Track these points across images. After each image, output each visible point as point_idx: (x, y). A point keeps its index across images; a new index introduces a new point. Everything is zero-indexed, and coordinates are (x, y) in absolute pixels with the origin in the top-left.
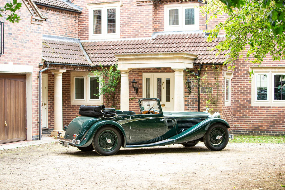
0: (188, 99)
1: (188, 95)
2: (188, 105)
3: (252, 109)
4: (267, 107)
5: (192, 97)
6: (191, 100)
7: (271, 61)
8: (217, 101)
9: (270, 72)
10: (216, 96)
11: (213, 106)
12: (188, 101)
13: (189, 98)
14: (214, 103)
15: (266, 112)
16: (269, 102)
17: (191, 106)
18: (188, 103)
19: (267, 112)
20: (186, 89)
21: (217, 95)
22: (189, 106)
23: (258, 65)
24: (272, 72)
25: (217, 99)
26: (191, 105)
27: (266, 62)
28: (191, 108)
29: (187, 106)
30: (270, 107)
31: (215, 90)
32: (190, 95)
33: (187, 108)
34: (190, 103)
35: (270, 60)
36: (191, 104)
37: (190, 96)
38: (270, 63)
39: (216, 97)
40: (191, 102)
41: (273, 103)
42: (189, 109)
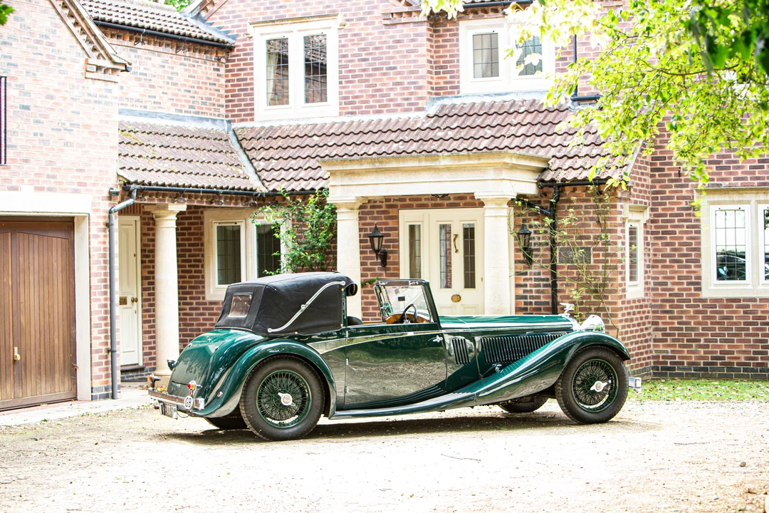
0: (525, 280)
1: (525, 268)
2: (525, 297)
3: (702, 305)
4: (745, 300)
5: (535, 274)
6: (533, 282)
7: (754, 173)
8: (604, 285)
9: (753, 203)
10: (601, 270)
11: (592, 300)
12: (526, 286)
13: (528, 277)
14: (596, 291)
15: (742, 314)
16: (750, 287)
17: (533, 301)
18: (524, 291)
19: (745, 312)
20: (518, 253)
21: (605, 267)
22: (529, 300)
23: (717, 185)
24: (759, 202)
25: (605, 279)
26: (532, 297)
27: (740, 175)
28: (534, 306)
29: (523, 301)
30: (754, 300)
31: (598, 255)
32: (529, 268)
33: (523, 306)
34: (531, 291)
36: (534, 294)
37: (529, 271)
38: (751, 179)
39: (600, 273)
40: (534, 289)
41: (761, 287)
42: (529, 307)
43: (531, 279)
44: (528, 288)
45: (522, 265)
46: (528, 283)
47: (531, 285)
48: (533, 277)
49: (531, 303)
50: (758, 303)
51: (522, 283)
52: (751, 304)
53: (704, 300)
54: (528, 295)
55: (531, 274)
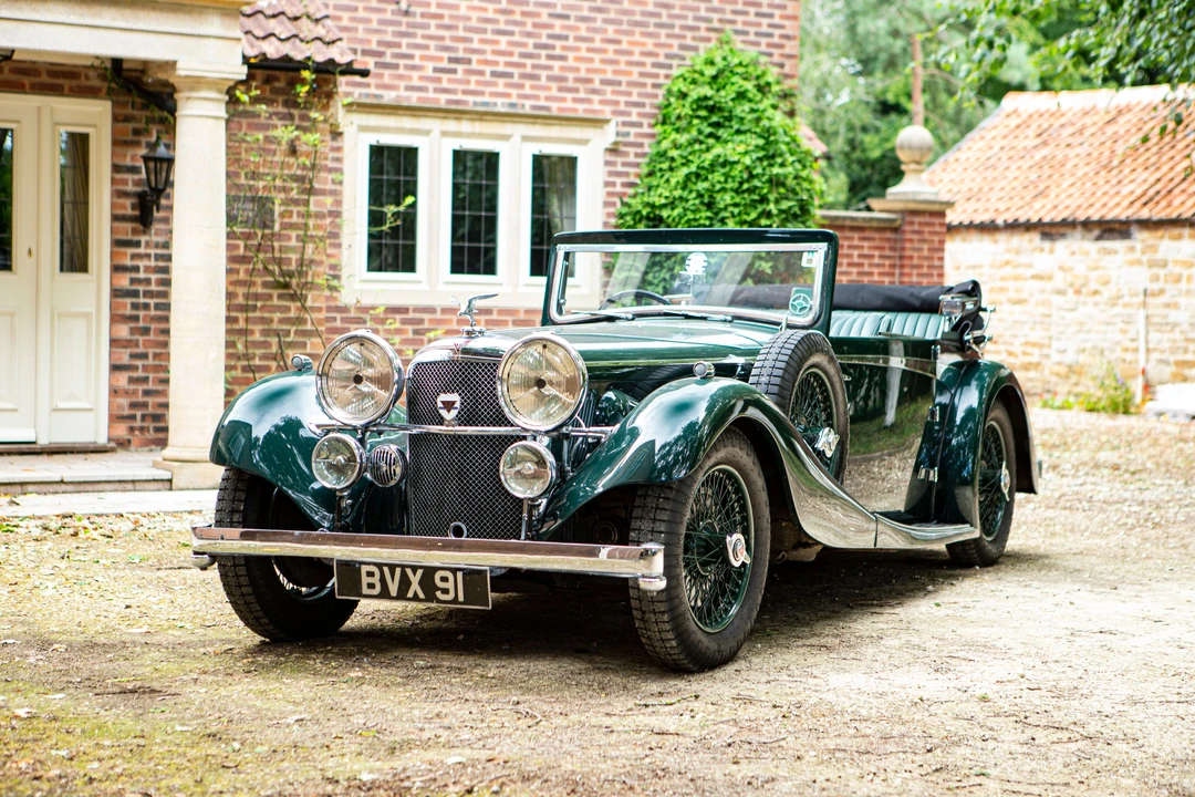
0: (134, 257)
1: (135, 231)
2: (135, 294)
3: (342, 319)
4: (417, 310)
5: (157, 246)
6: (152, 263)
7: (439, 80)
8: (301, 274)
9: (436, 134)
10: (293, 243)
11: (275, 301)
12: (136, 269)
13: (142, 250)
14: (286, 286)
15: (410, 335)
16: (424, 287)
17: (152, 302)
18: (133, 281)
19: (416, 332)
20: (121, 201)
21: (303, 240)
22: (142, 300)
23: (376, 96)
24: (445, 134)
25: (301, 262)
26: (148, 294)
27: (416, 82)
28: (153, 312)
29: (129, 301)
30: (431, 310)
31: (290, 214)
32: (144, 233)
33: (128, 311)
34: (148, 281)
35: (436, 70)
36: (153, 287)
37: (143, 239)
38: (436, 90)
39: (293, 249)
40: (154, 277)
41: (442, 288)
42: (141, 313)
43: (148, 256)
44: (142, 275)
45: (129, 226)
46: (142, 264)
47: (147, 269)
48: (152, 252)
49: (146, 306)
50: (438, 316)
51: (128, 262)
52: (426, 316)
53: (344, 309)
54: (141, 288)
55: (148, 244)
